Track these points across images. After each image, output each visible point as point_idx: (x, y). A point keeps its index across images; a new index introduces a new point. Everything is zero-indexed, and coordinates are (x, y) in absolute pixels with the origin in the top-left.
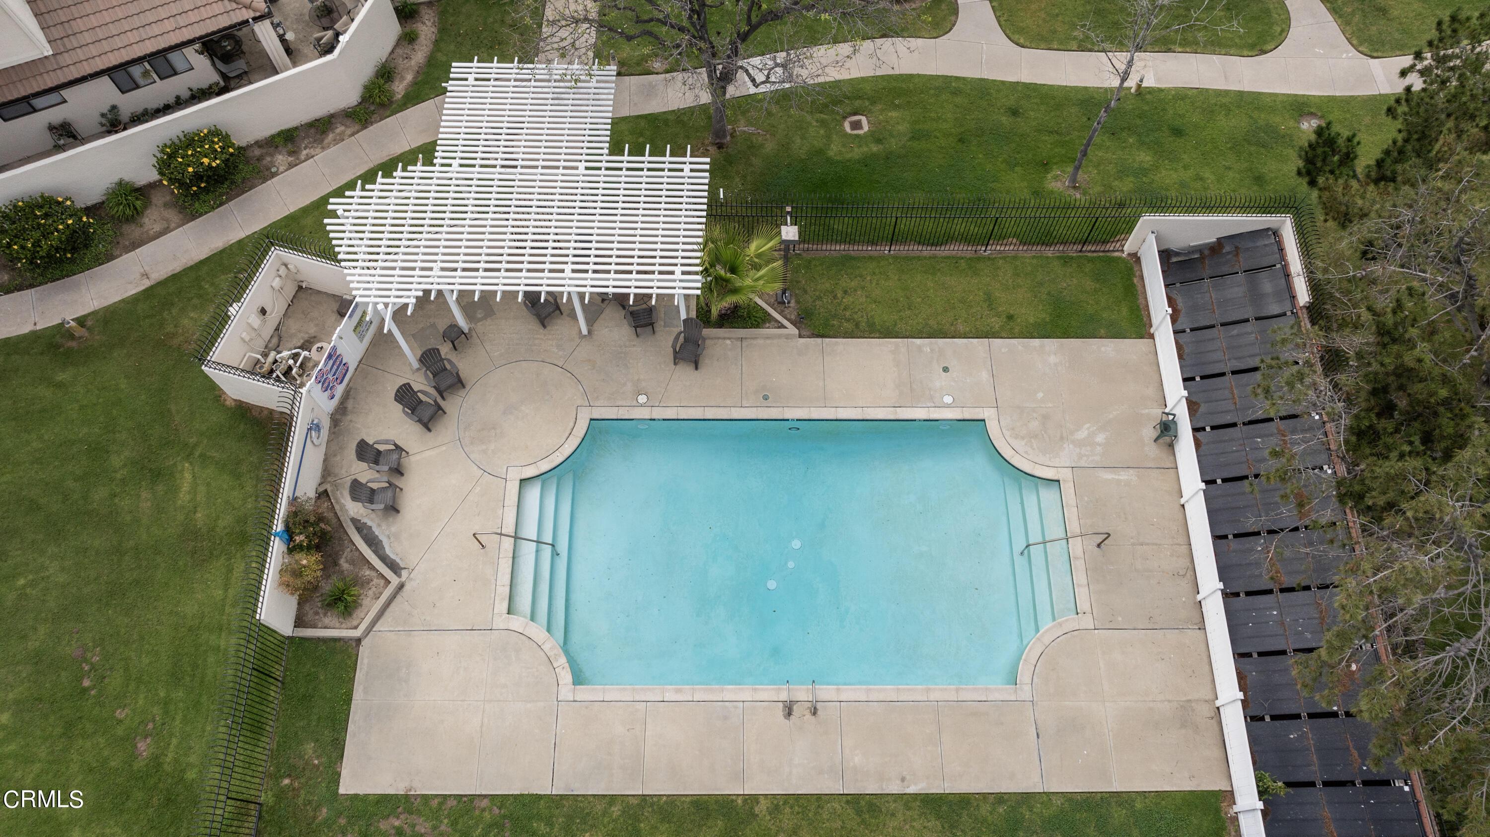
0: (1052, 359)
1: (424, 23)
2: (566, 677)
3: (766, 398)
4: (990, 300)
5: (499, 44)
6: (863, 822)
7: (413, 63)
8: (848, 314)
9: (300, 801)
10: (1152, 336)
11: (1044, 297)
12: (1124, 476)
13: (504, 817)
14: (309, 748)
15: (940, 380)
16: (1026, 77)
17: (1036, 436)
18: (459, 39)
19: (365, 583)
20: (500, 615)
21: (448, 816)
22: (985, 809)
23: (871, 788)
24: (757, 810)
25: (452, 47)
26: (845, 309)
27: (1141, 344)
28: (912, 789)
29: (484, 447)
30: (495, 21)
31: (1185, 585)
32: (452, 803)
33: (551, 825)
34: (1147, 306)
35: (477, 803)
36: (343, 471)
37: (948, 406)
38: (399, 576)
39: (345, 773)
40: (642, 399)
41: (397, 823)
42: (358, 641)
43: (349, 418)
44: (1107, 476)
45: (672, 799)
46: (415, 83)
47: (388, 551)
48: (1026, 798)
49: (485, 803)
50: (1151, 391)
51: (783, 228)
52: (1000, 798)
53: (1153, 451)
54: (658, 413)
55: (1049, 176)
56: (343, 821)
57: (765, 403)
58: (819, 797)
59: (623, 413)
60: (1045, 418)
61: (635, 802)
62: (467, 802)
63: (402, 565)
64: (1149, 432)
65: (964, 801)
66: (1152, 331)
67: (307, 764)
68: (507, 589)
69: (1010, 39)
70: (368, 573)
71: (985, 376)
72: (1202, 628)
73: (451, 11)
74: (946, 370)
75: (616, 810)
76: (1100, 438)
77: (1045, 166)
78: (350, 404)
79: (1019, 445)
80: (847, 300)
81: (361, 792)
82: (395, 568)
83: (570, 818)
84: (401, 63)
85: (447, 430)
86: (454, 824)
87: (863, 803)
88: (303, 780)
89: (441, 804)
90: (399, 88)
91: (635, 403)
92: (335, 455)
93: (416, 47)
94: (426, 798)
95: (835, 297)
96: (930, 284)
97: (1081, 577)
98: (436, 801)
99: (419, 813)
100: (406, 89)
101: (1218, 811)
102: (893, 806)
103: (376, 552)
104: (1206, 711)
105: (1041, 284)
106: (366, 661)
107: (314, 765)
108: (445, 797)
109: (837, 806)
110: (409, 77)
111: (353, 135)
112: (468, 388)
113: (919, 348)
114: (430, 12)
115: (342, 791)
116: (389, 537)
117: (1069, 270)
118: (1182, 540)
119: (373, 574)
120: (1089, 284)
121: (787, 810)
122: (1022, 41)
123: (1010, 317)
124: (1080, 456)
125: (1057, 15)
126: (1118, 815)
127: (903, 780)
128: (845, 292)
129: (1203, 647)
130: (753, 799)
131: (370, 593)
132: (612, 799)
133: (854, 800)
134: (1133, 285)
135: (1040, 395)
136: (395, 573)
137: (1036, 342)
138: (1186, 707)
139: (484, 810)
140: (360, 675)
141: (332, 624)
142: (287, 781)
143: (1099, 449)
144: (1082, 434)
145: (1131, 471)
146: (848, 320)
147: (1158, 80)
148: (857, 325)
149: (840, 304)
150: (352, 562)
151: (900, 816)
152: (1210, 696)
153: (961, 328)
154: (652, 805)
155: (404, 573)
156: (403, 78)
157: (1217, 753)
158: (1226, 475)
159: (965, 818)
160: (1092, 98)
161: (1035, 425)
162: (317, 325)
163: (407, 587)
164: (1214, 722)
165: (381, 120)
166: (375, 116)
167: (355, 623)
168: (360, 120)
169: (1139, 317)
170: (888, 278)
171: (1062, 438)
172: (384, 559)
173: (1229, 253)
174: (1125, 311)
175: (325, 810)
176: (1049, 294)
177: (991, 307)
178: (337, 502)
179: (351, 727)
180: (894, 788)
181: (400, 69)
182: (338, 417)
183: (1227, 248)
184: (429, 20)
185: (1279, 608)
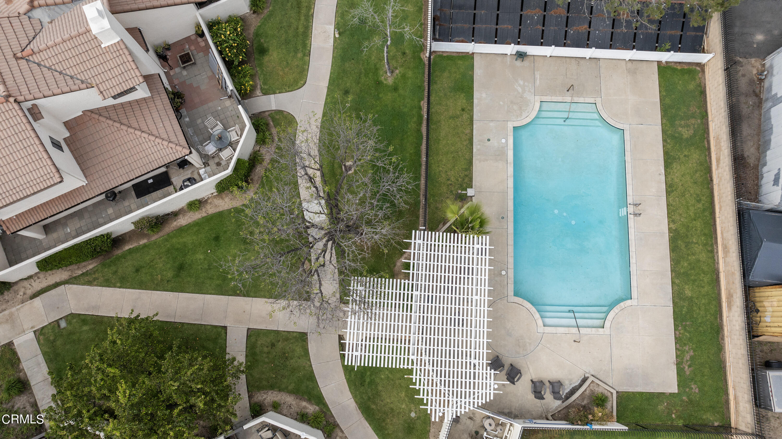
0: (484, 95)
1: (265, 399)
2: (628, 302)
3: (503, 218)
4: (453, 117)
5: (284, 353)
6: (676, 190)
7: (294, 403)
8: (460, 180)
9: (681, 409)
10: (473, 53)
11: (452, 94)
12: (538, 76)
13: (682, 325)
14: (660, 408)
15: (494, 143)
16: (324, 84)
17: (521, 108)
18: (279, 377)
19: (592, 392)
20: (604, 331)
21: (682, 347)
22: (669, 146)
23: (664, 186)
24: (674, 228)
25: (285, 380)
26: (458, 180)
27: (476, 58)
28: (663, 171)
29: (528, 344)
30: (268, 357)
31: (582, 62)
32: (678, 347)
33: (684, 306)
34: (457, 52)
35: (677, 336)
36: (540, 409)
37: (507, 141)
38: (588, 377)
39: (670, 391)
40: (504, 273)
41: (687, 367)
42: (617, 392)
43: (513, 410)
44: (538, 82)
45: (672, 260)
46: (309, 401)
47: (577, 384)
48: (664, 132)
49: (677, 333)
50: (499, 59)
51: (468, 195)
52: (664, 141)
53: (526, 63)
54: (511, 266)
55: (385, 82)
56: (687, 390)
57: (505, 218)
58: (668, 205)
59: (511, 281)
60: (512, 102)
61: (674, 274)
62: (678, 340)
63: (583, 377)
64: (519, 63)
65: (666, 154)
66: (470, 53)
67: (666, 408)
68: (593, 329)
69: (300, 88)
70: (588, 392)
71: (492, 124)
72: (599, 59)
73: (257, 384)
74: (489, 140)
75: (677, 281)
76: (521, 82)
77: (379, 83)
78: (506, 411)
79: (524, 115)
80: (453, 179)
81: (676, 383)
82: (584, 380)
83: (681, 299)
84: (294, 409)
85: (520, 363)
86: (685, 344)
87: (669, 190)
88: (673, 409)
89: (679, 350)
90: (311, 409)
91: (506, 276)
92: (532, 414)
93: (282, 402)
94: (677, 356)
95: (451, 184)
96: (444, 142)
97: (581, 100)
98: (678, 352)
99: (683, 359)
100: (312, 404)
101: (664, 67)
102: (669, 179)
103: (578, 389)
104: (630, 64)
105: (445, 95)
106: (625, 388)
107: (667, 404)
108: (676, 349)
109: (671, 199)
110: (304, 404)
111: (342, 432)
112: (498, 354)
113: (478, 150)
114: (256, 396)
115: (676, 391)
116: (571, 384)
117: (438, 82)
118: (564, 60)
119: (588, 389)
120: (446, 74)
121: (673, 217)
122: (302, 82)
123: (463, 110)
124: (529, 91)
125: (287, 63)
126: (668, 101)
127: (660, 174)
128: (448, 180)
129: (606, 60)
130: (670, 229)
131: (596, 389)
132: (673, 283)
133: (668, 193)
134: (447, 56)
135: (501, 103)
136: (587, 379)
137: (475, 101)
138: (629, 71)
139: (680, 333)
140: (631, 390)
141: (610, 405)
142: (673, 416)
143: (526, 84)
144: (520, 90)
145: (536, 73)
146: (464, 179)
147: (330, 24)
148: (466, 176)
149: (455, 183)
150: (583, 399)
151: (673, 177)
152: (624, 62)
153: (467, 131)
154: (674, 267)
155: (586, 376)
156: (305, 407)
157: (645, 63)
158: (540, 37)
159: (672, 154)
160: (340, 55)
161: (515, 107)
162: (463, 434)
163: (593, 373)
164: (634, 62)
165: (333, 417)
166: (330, 420)
167: (609, 394)
168: (334, 428)
169: (463, 57)
170: (441, 160)
171: (521, 97)
172: (580, 385)
173: (440, 14)
174: (460, 62)
175: (684, 398)
176: (451, 92)
177: (457, 117)
178: (557, 409)
179: (652, 391)
180: (663, 178)
181: (298, 409)
182: (513, 416)
183: (438, 14)
184: (262, 396)
185: (595, 30)
